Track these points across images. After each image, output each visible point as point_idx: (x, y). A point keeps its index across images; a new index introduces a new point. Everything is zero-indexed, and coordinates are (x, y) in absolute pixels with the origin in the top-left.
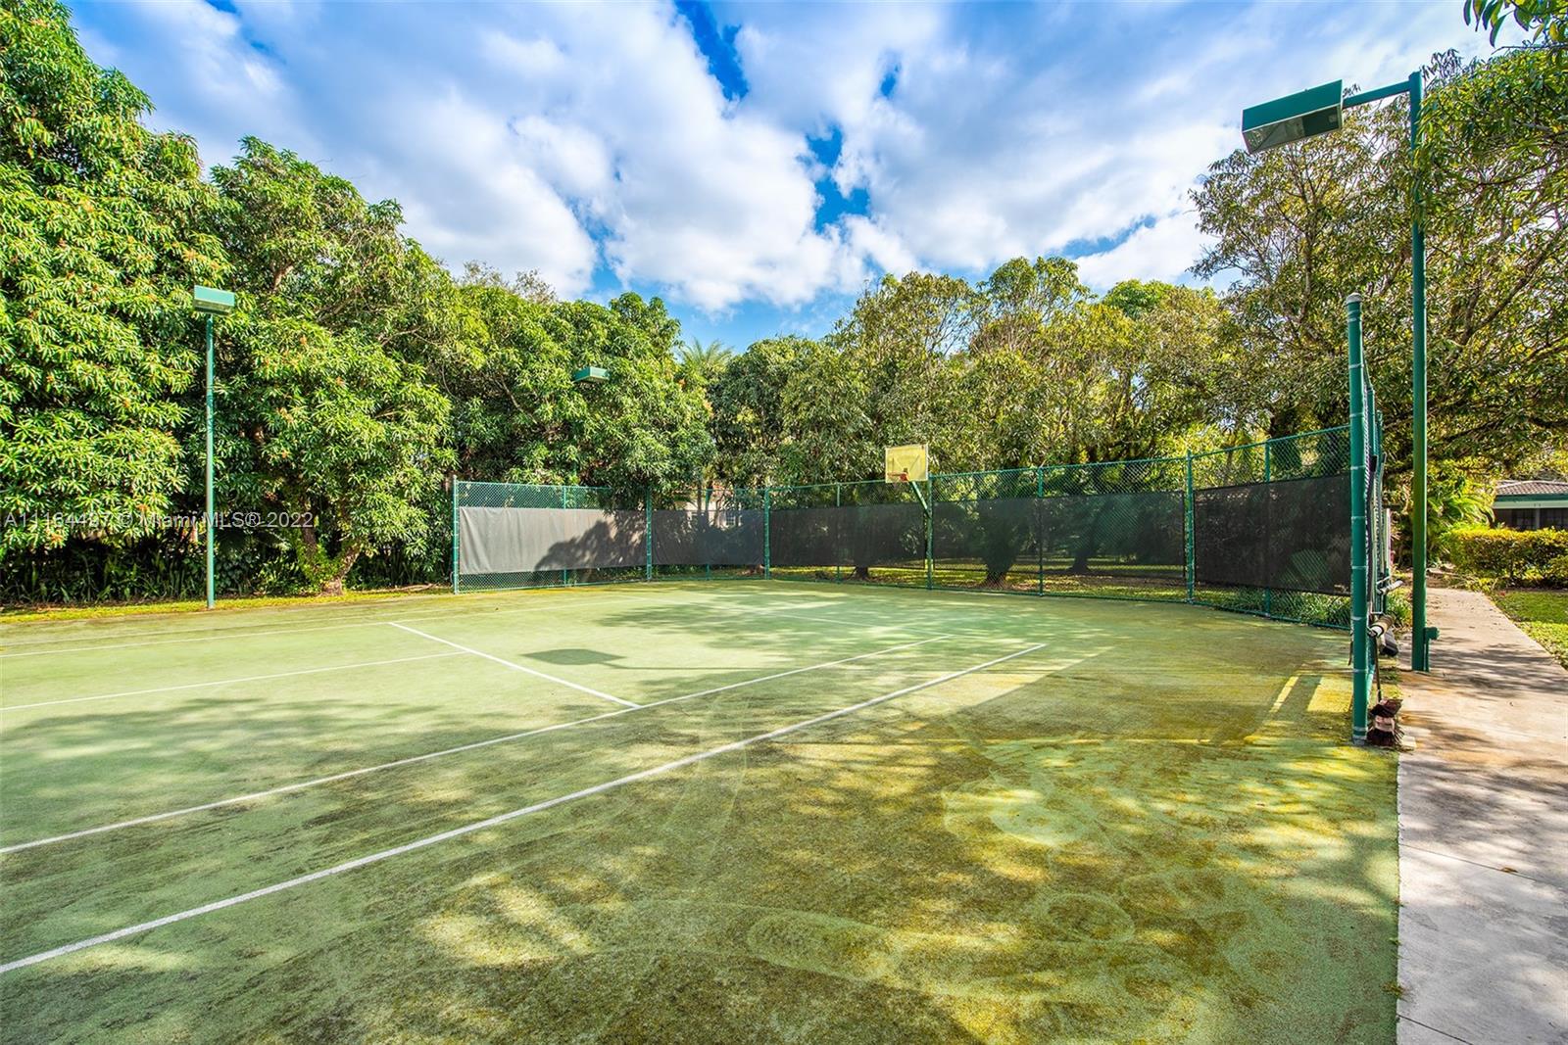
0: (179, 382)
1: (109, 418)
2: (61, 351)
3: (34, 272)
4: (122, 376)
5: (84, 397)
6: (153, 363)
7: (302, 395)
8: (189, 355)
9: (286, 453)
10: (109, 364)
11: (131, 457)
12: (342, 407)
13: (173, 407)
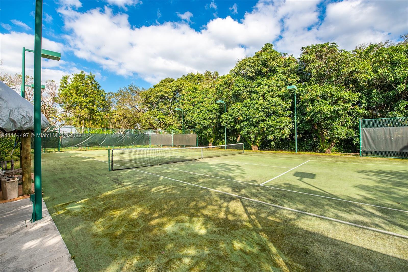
0: (288, 106)
1: (278, 116)
2: (269, 106)
3: (266, 94)
4: (279, 108)
5: (274, 113)
6: (284, 104)
7: (311, 103)
8: (291, 101)
9: (309, 118)
10: (277, 106)
11: (281, 123)
12: (320, 104)
13: (288, 112)
